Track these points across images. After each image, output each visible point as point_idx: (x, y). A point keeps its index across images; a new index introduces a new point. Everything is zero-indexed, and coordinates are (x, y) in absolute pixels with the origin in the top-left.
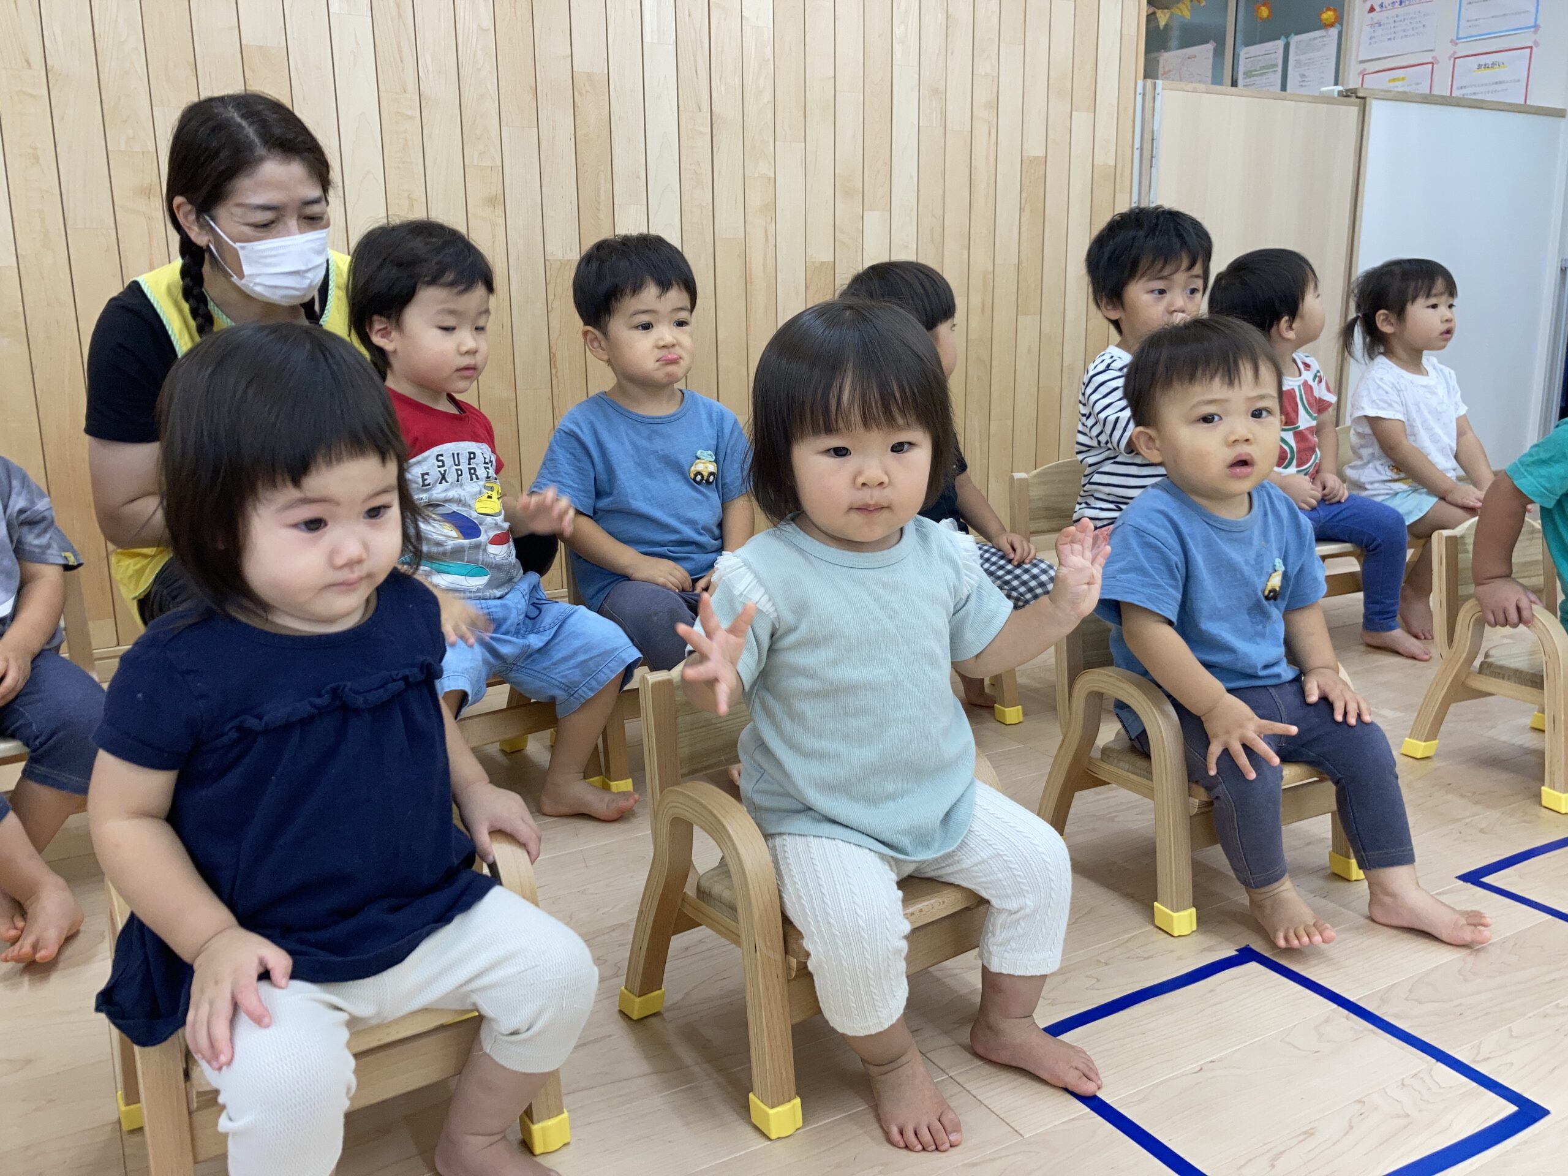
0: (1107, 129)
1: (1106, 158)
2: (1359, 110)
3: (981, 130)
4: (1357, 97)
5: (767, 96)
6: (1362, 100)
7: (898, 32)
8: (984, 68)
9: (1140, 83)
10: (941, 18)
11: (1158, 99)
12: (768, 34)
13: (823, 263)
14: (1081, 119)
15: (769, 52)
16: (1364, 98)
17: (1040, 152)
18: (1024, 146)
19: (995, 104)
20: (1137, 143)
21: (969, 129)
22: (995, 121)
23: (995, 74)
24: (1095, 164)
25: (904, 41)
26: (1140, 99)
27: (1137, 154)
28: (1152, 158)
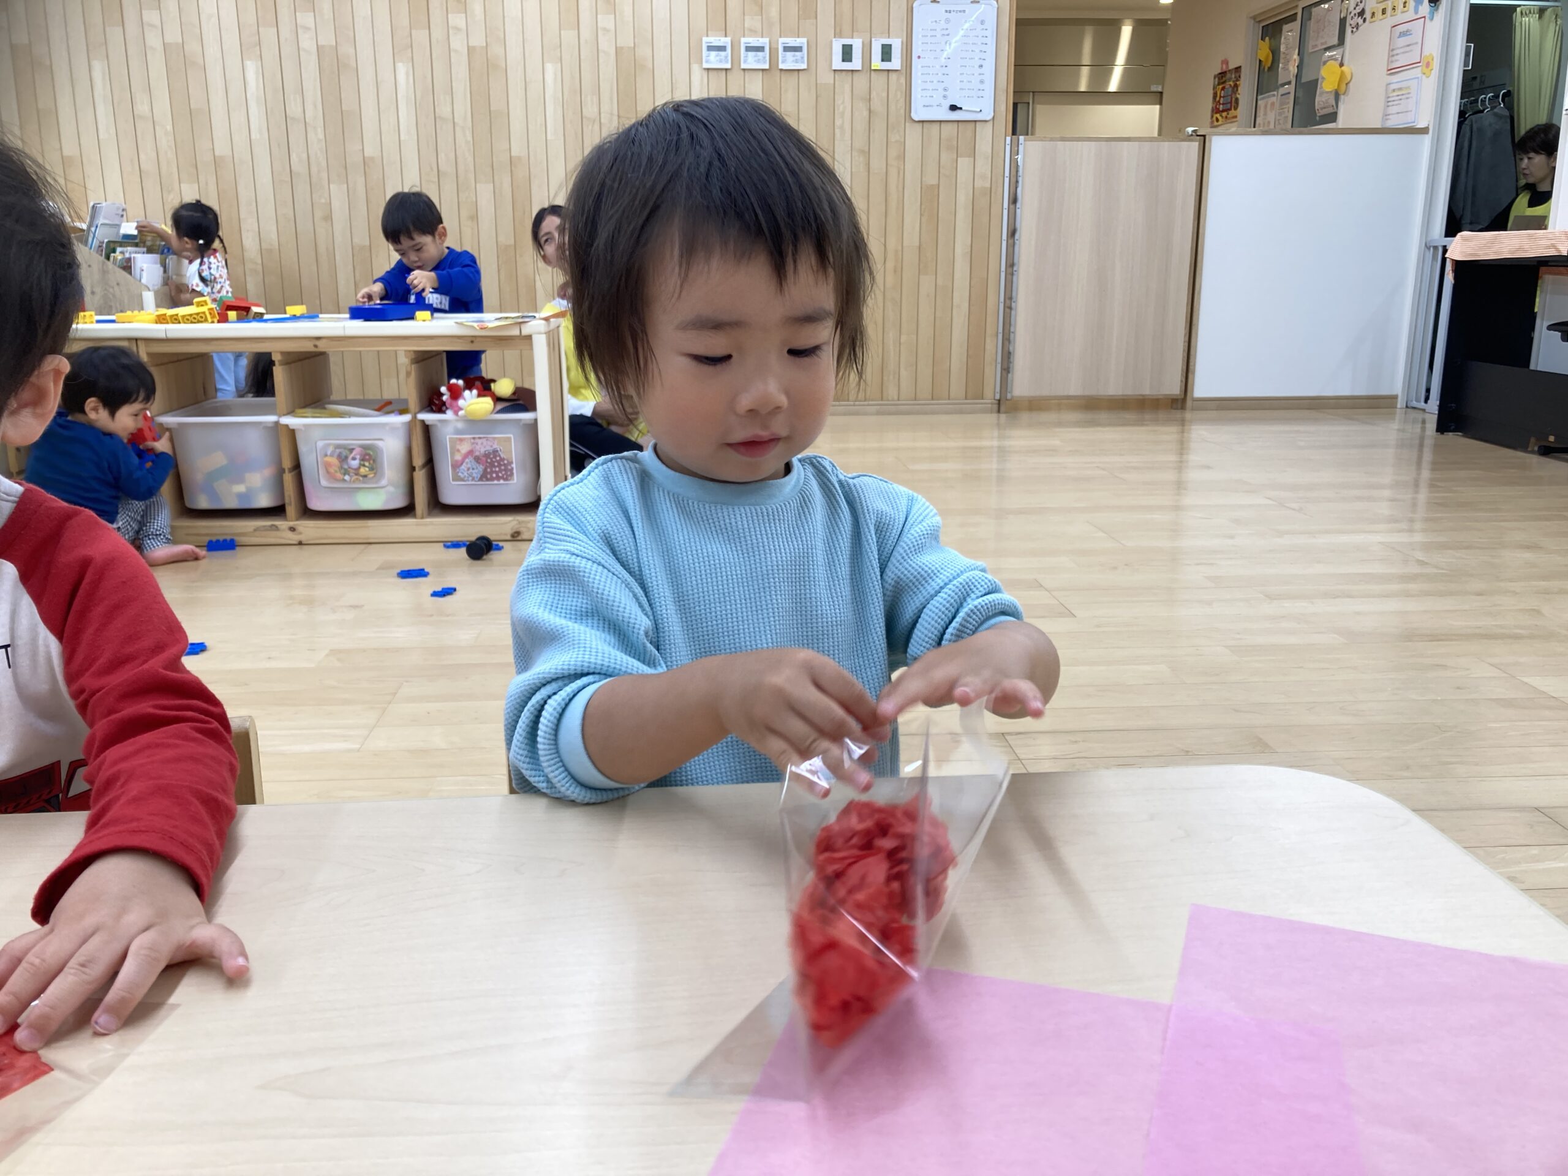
0: (983, 166)
1: (983, 183)
2: (1199, 145)
3: (893, 172)
4: (1198, 136)
6: (1202, 138)
7: (838, 122)
8: (894, 137)
9: (1008, 139)
10: (866, 113)
11: (1021, 147)
14: (964, 163)
16: (1204, 136)
17: (934, 182)
18: (924, 179)
19: (902, 157)
20: (1007, 173)
21: (885, 170)
22: (902, 167)
23: (903, 140)
24: (975, 186)
25: (842, 127)
26: (1008, 148)
27: (1007, 180)
28: (1017, 182)
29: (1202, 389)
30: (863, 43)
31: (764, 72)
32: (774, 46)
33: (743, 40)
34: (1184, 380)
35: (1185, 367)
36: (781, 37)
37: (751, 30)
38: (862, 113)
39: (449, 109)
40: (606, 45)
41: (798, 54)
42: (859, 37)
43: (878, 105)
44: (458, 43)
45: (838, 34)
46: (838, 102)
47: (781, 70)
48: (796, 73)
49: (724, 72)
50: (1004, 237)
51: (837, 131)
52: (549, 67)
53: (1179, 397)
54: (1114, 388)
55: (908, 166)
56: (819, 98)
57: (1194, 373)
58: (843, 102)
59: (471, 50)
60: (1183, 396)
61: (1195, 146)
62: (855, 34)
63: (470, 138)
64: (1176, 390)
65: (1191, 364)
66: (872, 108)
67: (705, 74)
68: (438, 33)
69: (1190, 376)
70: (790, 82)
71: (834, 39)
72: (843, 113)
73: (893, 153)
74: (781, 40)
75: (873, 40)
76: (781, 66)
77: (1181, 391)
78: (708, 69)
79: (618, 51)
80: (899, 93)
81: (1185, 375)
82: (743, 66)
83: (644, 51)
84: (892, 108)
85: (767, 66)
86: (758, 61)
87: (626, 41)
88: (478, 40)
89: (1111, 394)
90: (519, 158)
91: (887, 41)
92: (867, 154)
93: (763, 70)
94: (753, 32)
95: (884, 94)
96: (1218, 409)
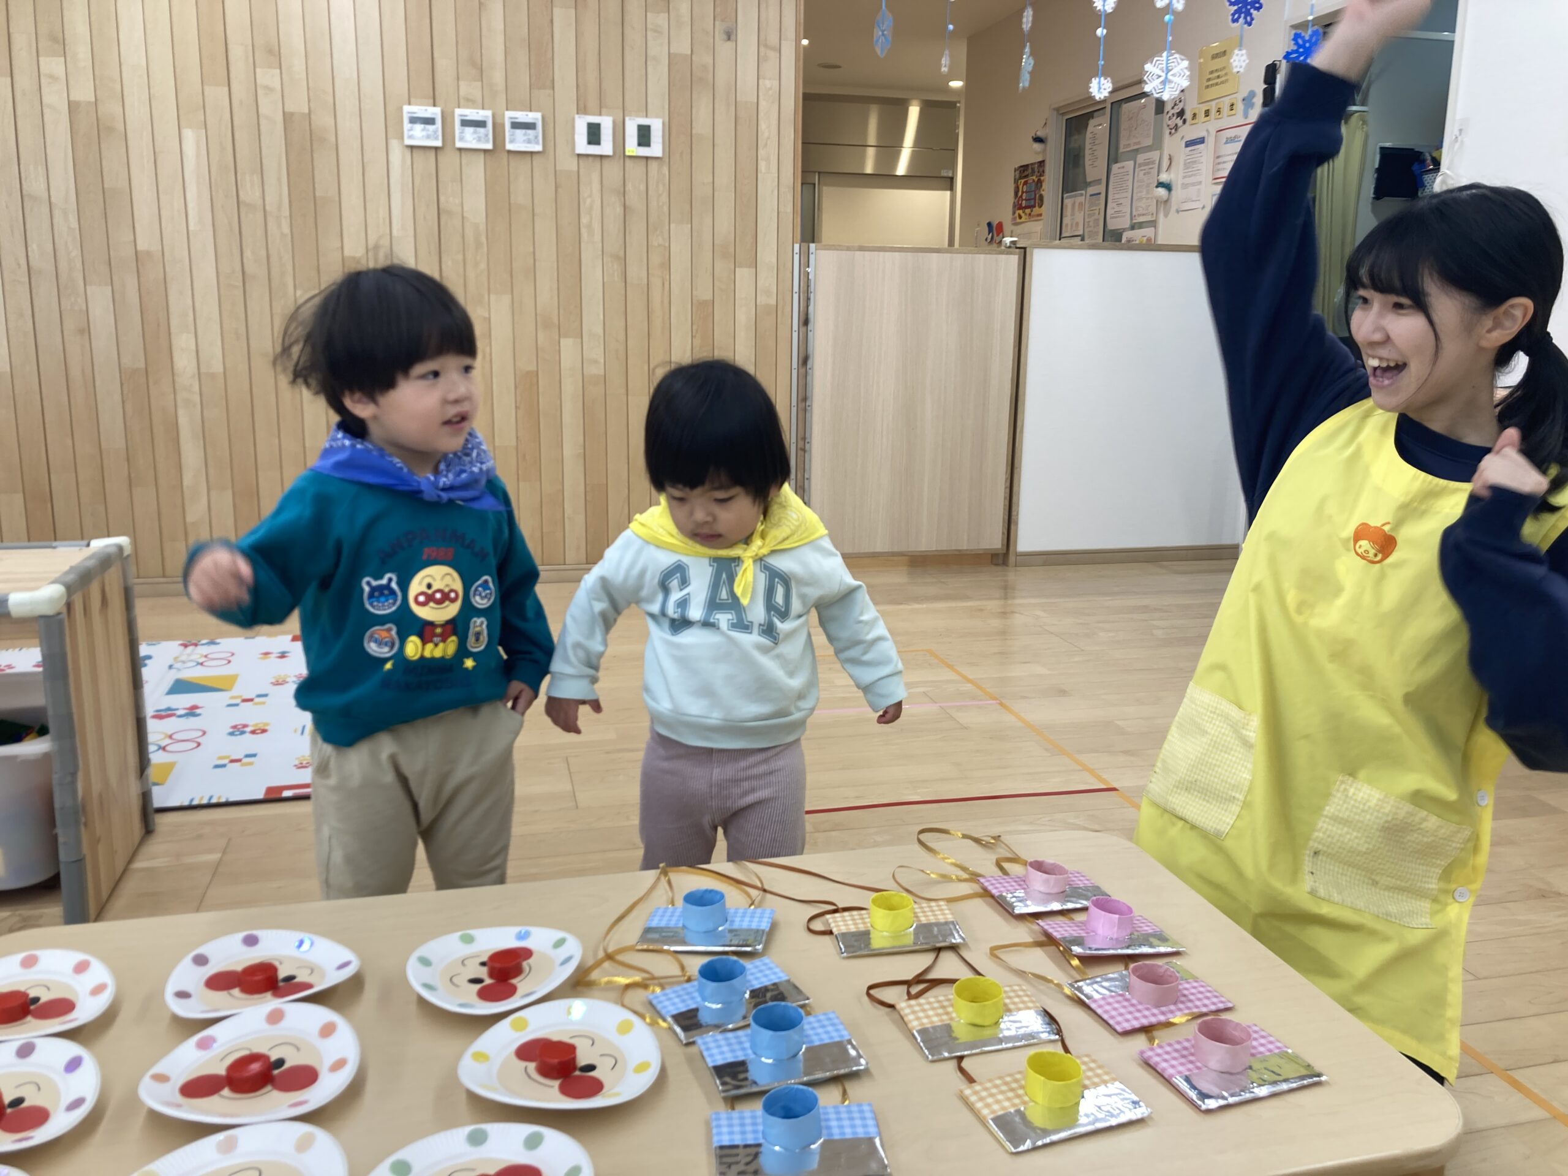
0: (767, 279)
1: (767, 300)
2: (1019, 258)
3: (656, 282)
4: (1017, 248)
5: (483, 266)
6: (1023, 250)
7: (584, 220)
8: (656, 240)
9: (797, 246)
10: (619, 210)
11: (812, 257)
12: (482, 227)
13: (528, 373)
14: (744, 275)
15: (484, 239)
16: (1025, 248)
17: (708, 296)
18: (694, 292)
19: (667, 265)
20: (796, 289)
21: (646, 283)
22: (668, 277)
23: (667, 244)
24: (758, 304)
25: (589, 226)
26: (796, 257)
27: (796, 296)
28: (808, 299)
29: (1027, 541)
30: (614, 122)
31: (487, 154)
32: (499, 121)
33: (458, 112)
34: (1006, 531)
35: (1007, 518)
36: (507, 110)
37: (468, 100)
38: (615, 210)
39: (43, 186)
40: (271, 109)
41: (530, 132)
42: (608, 115)
43: (635, 200)
44: (55, 98)
45: (582, 110)
46: (585, 192)
47: (509, 152)
48: (528, 158)
49: (432, 154)
50: (795, 365)
51: (584, 232)
52: (189, 135)
53: (1000, 552)
54: (926, 542)
55: (676, 277)
56: (560, 190)
57: (1017, 524)
58: (590, 196)
59: (73, 108)
60: (1005, 552)
61: (1014, 260)
62: (604, 110)
63: (75, 225)
64: (995, 542)
65: (1014, 513)
66: (627, 203)
67: (408, 153)
68: (24, 81)
69: (1013, 527)
70: (522, 167)
71: (577, 116)
72: (591, 208)
73: (656, 259)
74: (509, 114)
75: (627, 119)
76: (509, 146)
77: (1002, 545)
78: (412, 147)
79: (287, 117)
80: (661, 188)
81: (1006, 525)
82: (459, 145)
83: (322, 120)
84: (653, 204)
85: (489, 146)
86: (479, 140)
87: (298, 104)
88: (84, 93)
89: (923, 549)
90: (148, 253)
91: (644, 121)
92: (624, 261)
93: (485, 151)
94: (470, 103)
95: (643, 187)
96: (1045, 564)
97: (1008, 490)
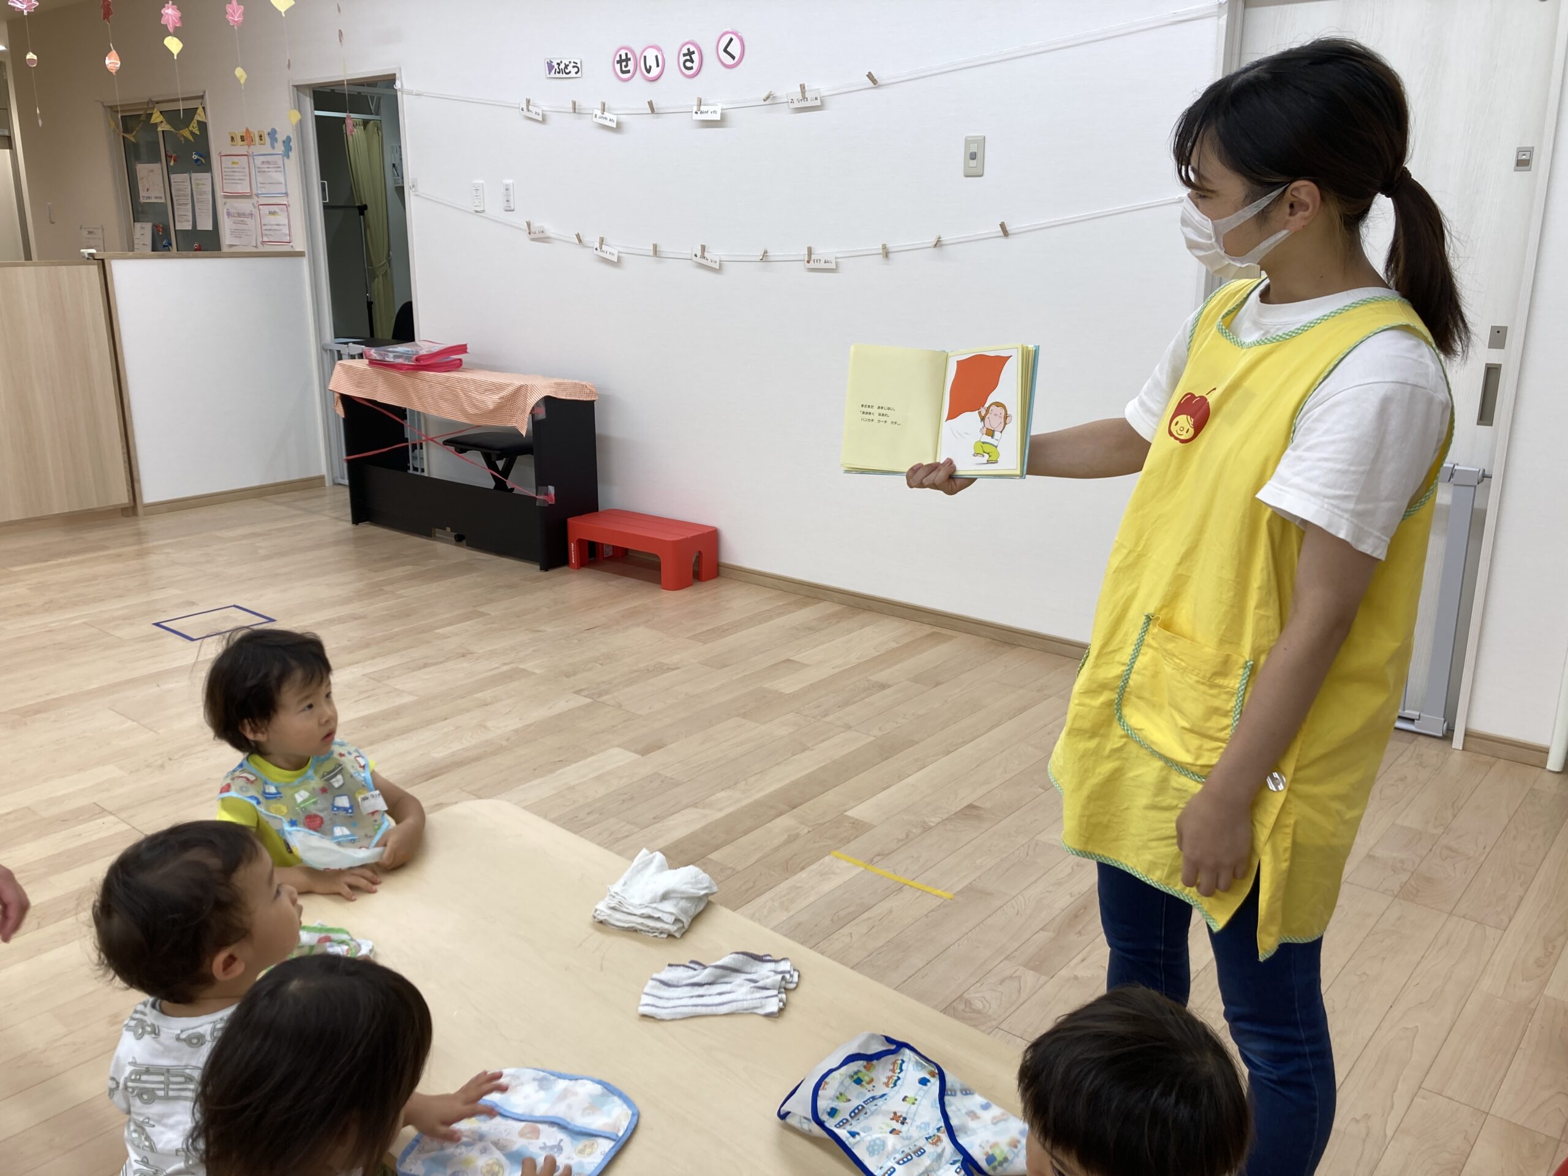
2: (99, 267)
4: (95, 259)
6: (101, 261)
16: (103, 260)
29: (152, 492)
34: (131, 489)
35: (129, 478)
53: (129, 505)
54: (59, 506)
57: (139, 481)
60: (132, 504)
61: (94, 269)
64: (122, 497)
65: (135, 474)
69: (136, 485)
77: (129, 499)
81: (130, 483)
96: (170, 510)
97: (126, 456)
